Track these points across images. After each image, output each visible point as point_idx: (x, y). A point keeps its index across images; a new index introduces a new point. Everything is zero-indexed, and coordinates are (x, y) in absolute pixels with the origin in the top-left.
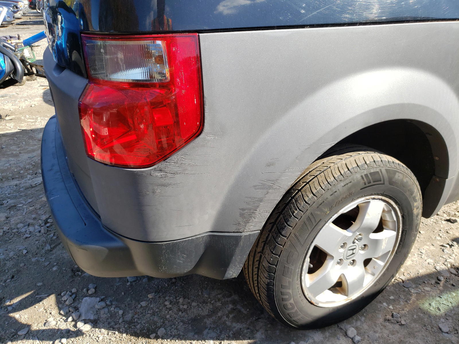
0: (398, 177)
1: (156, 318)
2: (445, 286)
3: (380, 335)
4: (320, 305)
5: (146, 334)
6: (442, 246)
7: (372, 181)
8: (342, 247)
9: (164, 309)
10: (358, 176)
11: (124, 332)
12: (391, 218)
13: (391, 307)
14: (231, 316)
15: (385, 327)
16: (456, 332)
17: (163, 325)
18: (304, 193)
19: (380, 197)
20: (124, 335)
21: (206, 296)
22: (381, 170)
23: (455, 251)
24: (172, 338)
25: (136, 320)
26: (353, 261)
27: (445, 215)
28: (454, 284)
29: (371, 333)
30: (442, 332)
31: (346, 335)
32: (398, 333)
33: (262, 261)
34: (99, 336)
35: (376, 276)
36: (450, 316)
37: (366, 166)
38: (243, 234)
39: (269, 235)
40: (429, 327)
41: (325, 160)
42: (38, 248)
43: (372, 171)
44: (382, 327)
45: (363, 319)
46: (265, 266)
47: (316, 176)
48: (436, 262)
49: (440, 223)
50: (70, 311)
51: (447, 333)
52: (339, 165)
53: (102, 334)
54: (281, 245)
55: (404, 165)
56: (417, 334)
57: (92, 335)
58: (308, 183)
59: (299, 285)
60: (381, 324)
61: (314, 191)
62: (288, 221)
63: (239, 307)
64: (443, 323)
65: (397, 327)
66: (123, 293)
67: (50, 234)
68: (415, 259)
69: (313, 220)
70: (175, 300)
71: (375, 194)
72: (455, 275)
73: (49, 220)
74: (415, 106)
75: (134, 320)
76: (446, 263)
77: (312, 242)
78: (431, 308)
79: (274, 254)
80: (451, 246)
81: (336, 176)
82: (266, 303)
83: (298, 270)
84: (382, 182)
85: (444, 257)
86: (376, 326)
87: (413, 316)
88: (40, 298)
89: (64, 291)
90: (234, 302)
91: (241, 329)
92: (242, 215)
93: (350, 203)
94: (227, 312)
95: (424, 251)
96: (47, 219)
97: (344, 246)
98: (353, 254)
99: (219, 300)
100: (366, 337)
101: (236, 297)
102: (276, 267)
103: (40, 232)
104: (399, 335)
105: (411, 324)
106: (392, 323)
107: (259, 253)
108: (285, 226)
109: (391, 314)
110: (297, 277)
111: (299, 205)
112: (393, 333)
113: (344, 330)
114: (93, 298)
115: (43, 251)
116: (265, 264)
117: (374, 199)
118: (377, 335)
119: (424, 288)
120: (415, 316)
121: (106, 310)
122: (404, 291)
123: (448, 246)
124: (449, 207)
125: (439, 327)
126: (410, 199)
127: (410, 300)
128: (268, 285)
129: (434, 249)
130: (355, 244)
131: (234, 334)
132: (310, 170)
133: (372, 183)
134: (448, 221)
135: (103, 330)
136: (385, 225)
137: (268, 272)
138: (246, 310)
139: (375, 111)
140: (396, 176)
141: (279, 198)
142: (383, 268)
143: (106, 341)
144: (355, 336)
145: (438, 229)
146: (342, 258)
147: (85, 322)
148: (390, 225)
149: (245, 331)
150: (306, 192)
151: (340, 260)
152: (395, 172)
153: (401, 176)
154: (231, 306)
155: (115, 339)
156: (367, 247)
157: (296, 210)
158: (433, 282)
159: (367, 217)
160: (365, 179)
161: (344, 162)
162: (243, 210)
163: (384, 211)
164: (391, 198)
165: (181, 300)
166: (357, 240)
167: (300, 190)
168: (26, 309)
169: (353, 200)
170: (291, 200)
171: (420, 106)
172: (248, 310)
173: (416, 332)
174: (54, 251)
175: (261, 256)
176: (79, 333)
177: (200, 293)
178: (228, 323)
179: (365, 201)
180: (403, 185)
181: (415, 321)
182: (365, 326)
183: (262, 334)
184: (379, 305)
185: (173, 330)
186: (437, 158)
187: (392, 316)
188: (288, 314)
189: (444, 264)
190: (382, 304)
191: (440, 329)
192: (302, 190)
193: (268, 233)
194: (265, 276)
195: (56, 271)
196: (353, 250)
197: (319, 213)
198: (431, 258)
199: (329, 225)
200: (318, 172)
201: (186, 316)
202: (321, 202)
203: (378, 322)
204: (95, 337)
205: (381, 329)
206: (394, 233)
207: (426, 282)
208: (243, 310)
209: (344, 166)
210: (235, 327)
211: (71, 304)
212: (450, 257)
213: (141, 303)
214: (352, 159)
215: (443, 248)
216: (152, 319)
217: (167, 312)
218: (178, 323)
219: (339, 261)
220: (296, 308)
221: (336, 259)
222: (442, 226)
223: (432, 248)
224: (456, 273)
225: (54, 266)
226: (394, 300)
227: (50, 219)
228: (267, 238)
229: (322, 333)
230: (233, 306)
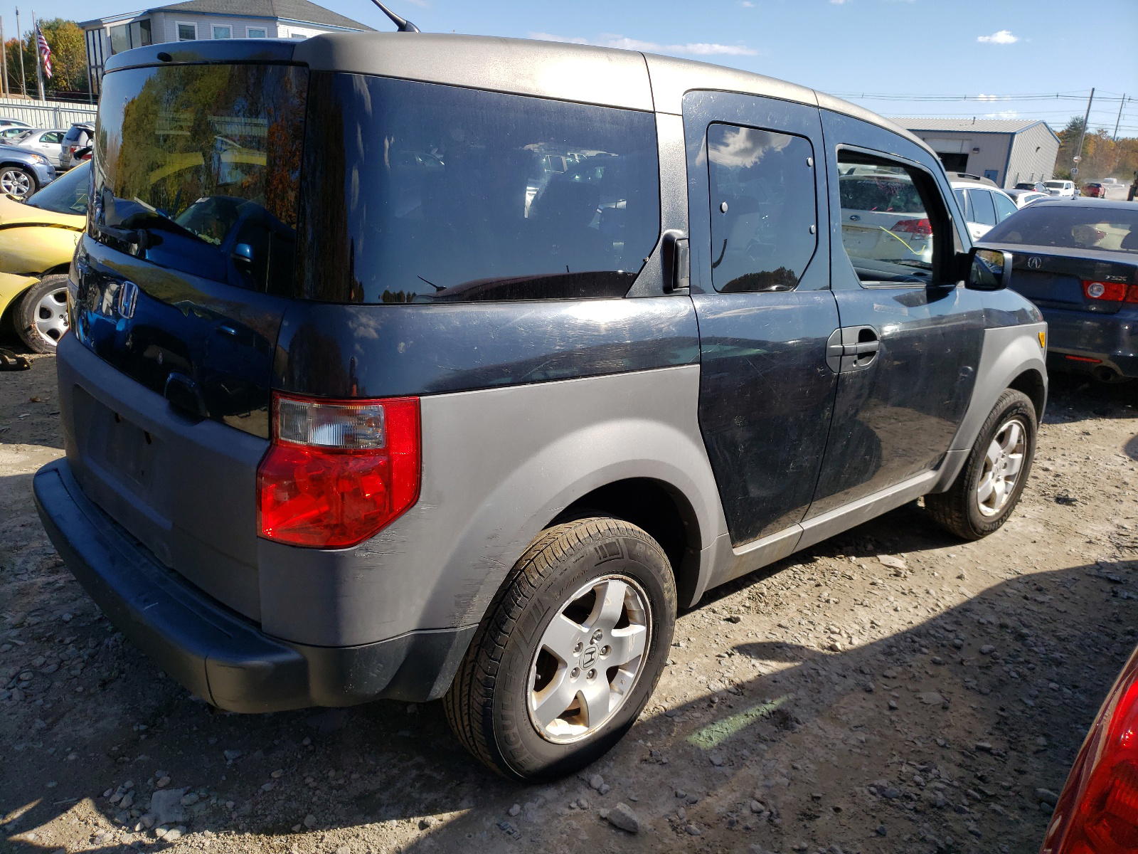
0: (639, 548)
1: (294, 805)
2: (719, 710)
3: (634, 780)
4: (552, 739)
5: (284, 827)
6: (719, 656)
7: (608, 555)
8: (577, 650)
9: (305, 791)
10: (591, 549)
11: (245, 829)
12: (637, 606)
13: (649, 744)
14: (418, 785)
15: (641, 769)
16: (731, 763)
17: (310, 811)
18: (528, 574)
19: (620, 576)
20: (247, 834)
21: (372, 762)
22: (617, 540)
23: (735, 662)
24: (329, 826)
25: (259, 812)
26: (593, 671)
27: (725, 612)
28: (732, 705)
29: (623, 779)
30: (714, 765)
31: (589, 786)
32: (658, 774)
33: (475, 673)
34: (203, 841)
35: (625, 694)
36: (725, 745)
37: (600, 535)
38: (458, 630)
39: (484, 635)
40: (698, 762)
41: (551, 530)
42: (20, 727)
43: (607, 542)
44: (637, 771)
45: (612, 763)
46: (480, 679)
47: (542, 551)
48: (710, 678)
49: (718, 624)
50: (132, 817)
51: (720, 765)
52: (568, 535)
53: (208, 838)
54: (502, 646)
55: (646, 533)
56: (681, 772)
57: (190, 841)
58: (532, 560)
59: (524, 705)
60: (636, 766)
61: (541, 570)
62: (511, 611)
63: (427, 772)
64: (715, 754)
65: (657, 767)
66: (224, 778)
67: (35, 701)
68: (682, 679)
69: (540, 608)
70: (320, 775)
71: (612, 573)
72: (734, 694)
73: (22, 676)
74: (648, 462)
75: (257, 812)
76: (723, 679)
77: (540, 640)
78: (701, 739)
79: (493, 659)
80: (730, 655)
81: (565, 549)
82: (481, 736)
83: (523, 681)
84: (620, 556)
85: (721, 671)
86: (629, 770)
87: (677, 751)
88: (64, 804)
89: (107, 789)
90: (419, 766)
91: (436, 800)
92: (457, 604)
93: (584, 584)
94: (411, 781)
95: (694, 666)
96: (18, 674)
97: (579, 648)
98: (592, 660)
99: (394, 766)
100: (617, 785)
101: (419, 759)
102: (495, 677)
103: (10, 698)
104: (659, 777)
105: (675, 761)
106: (650, 763)
107: (471, 662)
108: (507, 619)
109: (649, 753)
110: (521, 692)
111: (523, 590)
112: (651, 775)
113: (587, 780)
114: (173, 792)
115: (33, 731)
116: (480, 676)
117: (612, 579)
118: (631, 780)
119: (693, 714)
120: (680, 751)
121: (203, 805)
122: (667, 722)
123: (726, 656)
124: (731, 600)
125: (710, 759)
126: (658, 579)
127: (672, 731)
128: (485, 705)
129: (709, 661)
130: (594, 645)
131: (427, 807)
132: (534, 544)
133: (609, 558)
134: (729, 620)
135: (207, 833)
136: (631, 618)
137: (484, 686)
138: (440, 774)
139: (605, 470)
140: (637, 547)
141: (502, 580)
142: (633, 683)
143: (216, 846)
144: (601, 785)
145: (713, 632)
146: (577, 666)
147: (170, 826)
148: (637, 616)
149: (444, 801)
150: (530, 572)
151: (575, 669)
152: (635, 543)
153: (643, 547)
154: (414, 773)
155: (232, 842)
156: (609, 650)
157: (520, 596)
158: (705, 705)
159: (606, 604)
160: (599, 551)
161: (573, 531)
162: (459, 596)
163: (626, 597)
164: (633, 577)
165: (332, 774)
166: (596, 639)
167: (523, 570)
168: (43, 824)
169: (587, 581)
170: (513, 583)
171: (654, 462)
172: (443, 773)
173: (681, 770)
174: (56, 729)
175: (474, 666)
176: (163, 844)
177: (361, 761)
178: (416, 795)
179: (600, 583)
180: (647, 559)
181: (680, 757)
182: (615, 773)
183: (469, 802)
184: (633, 744)
185: (328, 815)
186: (686, 523)
187: (651, 755)
188: (510, 752)
189: (720, 680)
190: (637, 741)
191: (711, 762)
192: (525, 571)
193: (484, 632)
194: (481, 693)
195: (76, 760)
196: (591, 653)
197: (547, 598)
198: (704, 675)
199: (559, 616)
200: (544, 546)
201: (345, 794)
202: (548, 584)
203: (632, 765)
204: (197, 844)
205: (636, 773)
206: (642, 628)
207: (695, 706)
208: (435, 775)
209: (574, 537)
210: (426, 799)
211: (131, 806)
212: (729, 670)
213: (263, 787)
214: (583, 527)
215: (719, 659)
216: (288, 807)
217: (311, 793)
218: (334, 806)
219: (574, 671)
220: (521, 742)
221: (570, 669)
222: (719, 628)
223: (705, 660)
224: (736, 692)
225: (68, 754)
226: (653, 735)
227: (24, 674)
228: (482, 639)
229: (556, 789)
230: (418, 772)
